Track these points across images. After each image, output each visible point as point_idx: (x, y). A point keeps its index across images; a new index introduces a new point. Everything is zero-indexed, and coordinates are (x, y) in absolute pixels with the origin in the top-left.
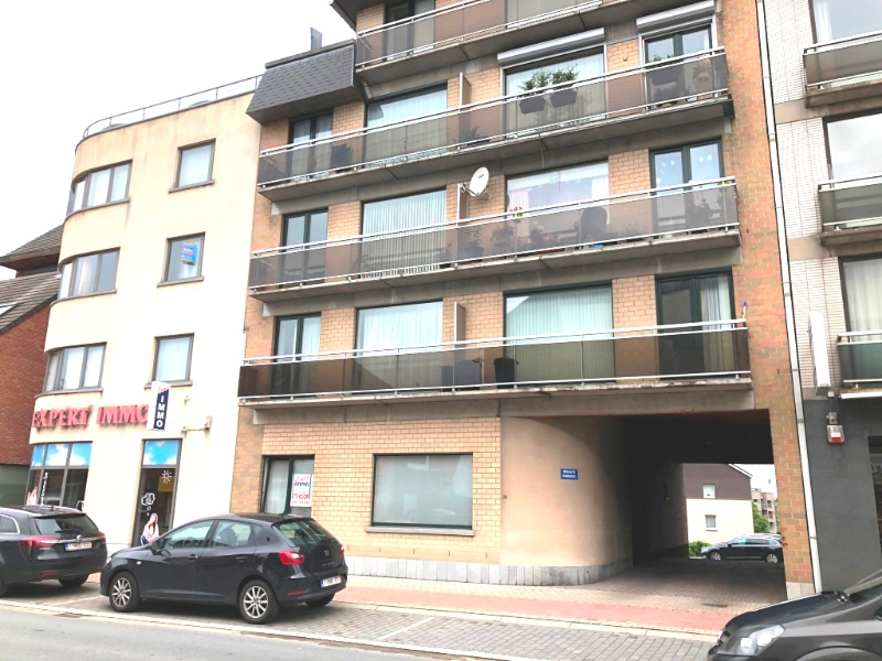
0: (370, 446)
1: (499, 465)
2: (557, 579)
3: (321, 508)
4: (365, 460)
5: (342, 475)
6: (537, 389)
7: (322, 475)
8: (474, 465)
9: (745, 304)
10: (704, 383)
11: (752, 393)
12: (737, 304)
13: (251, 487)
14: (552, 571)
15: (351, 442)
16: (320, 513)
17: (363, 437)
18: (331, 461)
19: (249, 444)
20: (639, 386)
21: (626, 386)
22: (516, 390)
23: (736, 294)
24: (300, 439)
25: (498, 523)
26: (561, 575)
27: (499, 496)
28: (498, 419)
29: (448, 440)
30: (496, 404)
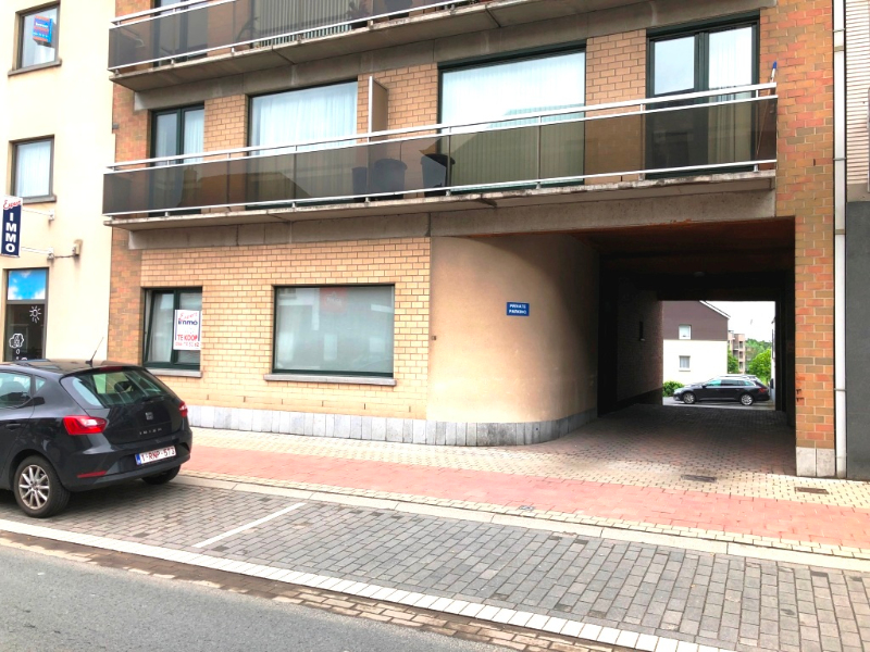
0: (268, 276)
1: (427, 298)
2: (497, 438)
3: (212, 352)
4: (263, 293)
5: (236, 311)
6: (475, 196)
7: (212, 311)
8: (397, 298)
9: (775, 66)
10: (706, 179)
11: (773, 194)
12: (763, 66)
13: (130, 326)
14: (491, 429)
15: (245, 270)
16: (210, 358)
17: (259, 264)
18: (222, 294)
19: (126, 274)
20: (616, 186)
21: (598, 187)
22: (448, 198)
23: (763, 51)
24: (184, 267)
25: (425, 370)
26: (503, 432)
27: (427, 337)
28: (428, 239)
29: (365, 267)
30: (426, 217)
